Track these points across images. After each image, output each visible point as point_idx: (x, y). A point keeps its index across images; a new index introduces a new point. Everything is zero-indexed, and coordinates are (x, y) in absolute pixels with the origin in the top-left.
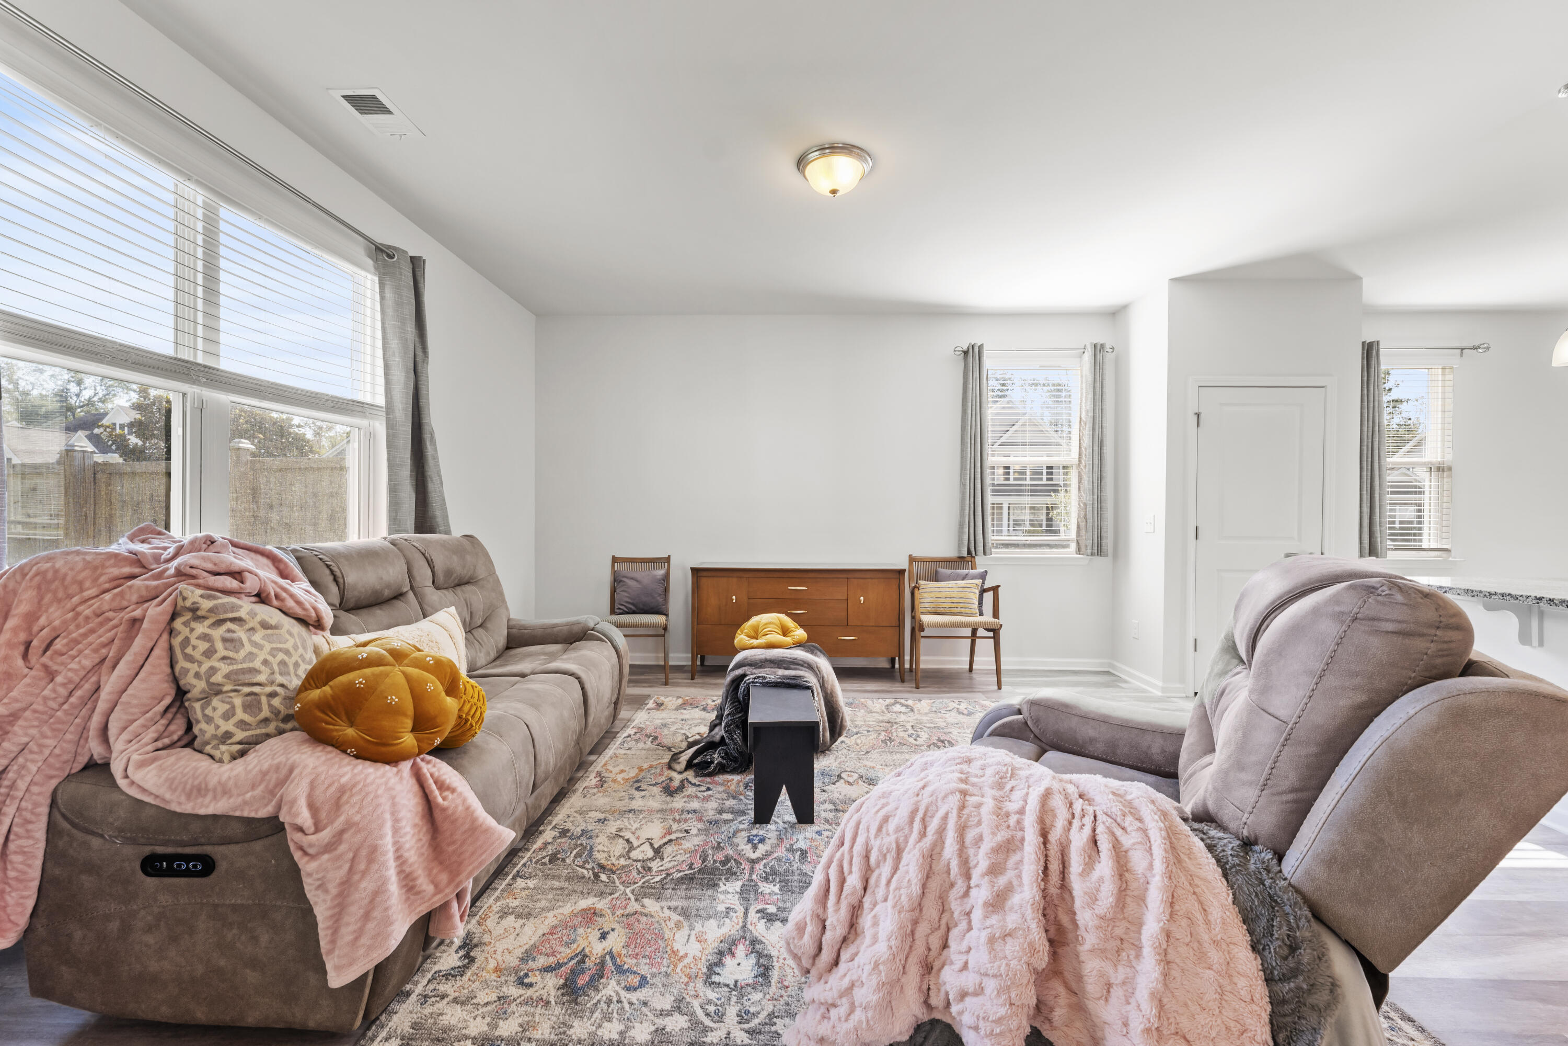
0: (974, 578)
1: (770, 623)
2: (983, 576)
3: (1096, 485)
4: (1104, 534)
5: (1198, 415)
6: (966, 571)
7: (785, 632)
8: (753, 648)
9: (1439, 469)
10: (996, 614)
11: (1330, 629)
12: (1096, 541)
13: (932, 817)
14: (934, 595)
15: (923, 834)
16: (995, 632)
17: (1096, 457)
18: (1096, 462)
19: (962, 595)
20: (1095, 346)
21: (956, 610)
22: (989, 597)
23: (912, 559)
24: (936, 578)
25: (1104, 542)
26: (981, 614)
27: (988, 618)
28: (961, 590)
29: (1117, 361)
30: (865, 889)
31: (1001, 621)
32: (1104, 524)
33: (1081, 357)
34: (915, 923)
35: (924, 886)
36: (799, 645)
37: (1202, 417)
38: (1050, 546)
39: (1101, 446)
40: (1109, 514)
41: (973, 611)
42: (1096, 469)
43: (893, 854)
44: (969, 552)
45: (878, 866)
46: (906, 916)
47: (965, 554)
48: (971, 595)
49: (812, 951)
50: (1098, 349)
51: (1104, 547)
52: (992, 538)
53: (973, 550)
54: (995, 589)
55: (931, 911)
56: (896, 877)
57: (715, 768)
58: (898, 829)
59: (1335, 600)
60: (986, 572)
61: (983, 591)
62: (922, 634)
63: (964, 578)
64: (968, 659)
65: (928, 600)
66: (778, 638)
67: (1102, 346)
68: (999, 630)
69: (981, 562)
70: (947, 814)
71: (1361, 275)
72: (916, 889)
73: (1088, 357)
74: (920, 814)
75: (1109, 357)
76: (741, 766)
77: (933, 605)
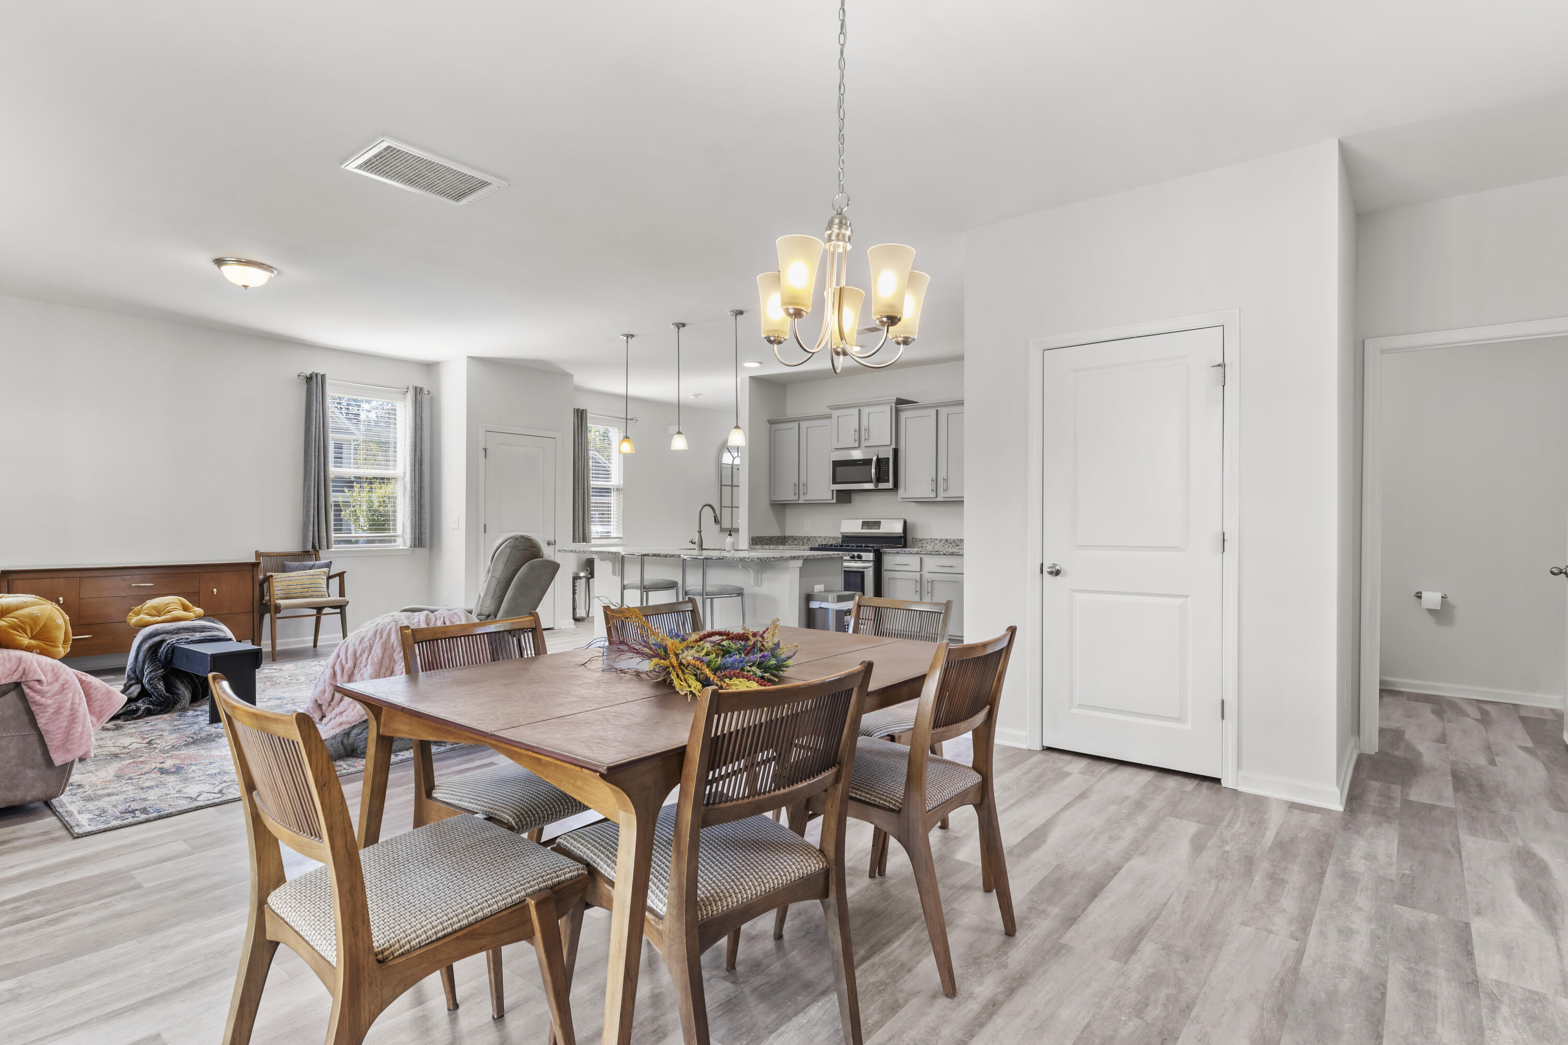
0: (320, 567)
1: (172, 603)
2: (328, 565)
3: (417, 493)
4: (423, 530)
5: (485, 450)
6: (312, 563)
7: (185, 609)
8: (158, 623)
9: (617, 489)
10: (342, 593)
11: (508, 550)
12: (417, 536)
13: (384, 631)
14: (284, 583)
15: (381, 637)
16: (341, 608)
17: (417, 473)
18: (417, 476)
19: (312, 581)
20: (416, 388)
21: (307, 594)
22: (335, 582)
23: (258, 555)
24: (284, 569)
25: (423, 537)
26: (329, 596)
27: (335, 597)
28: (310, 577)
29: (432, 400)
30: (354, 668)
31: (347, 598)
32: (424, 523)
33: (405, 394)
34: (380, 669)
35: (383, 655)
36: (199, 618)
37: (487, 451)
38: (381, 541)
39: (421, 464)
40: (426, 516)
41: (323, 593)
42: (417, 481)
43: (369, 648)
44: (314, 547)
45: (361, 655)
46: (377, 667)
47: (310, 548)
48: (321, 581)
49: (330, 699)
50: (418, 391)
51: (423, 540)
52: (334, 535)
53: (317, 545)
54: (341, 575)
55: (386, 663)
56: (370, 657)
57: (143, 712)
58: (369, 640)
59: (510, 542)
60: (331, 562)
61: (329, 578)
62: (278, 615)
63: (311, 568)
64: (313, 638)
65: (279, 588)
66: (180, 613)
67: (421, 389)
68: (346, 606)
69: (325, 556)
70: (390, 629)
71: (572, 373)
72: (380, 655)
73: (410, 396)
74: (379, 632)
75: (426, 399)
76: (167, 707)
77: (284, 592)
